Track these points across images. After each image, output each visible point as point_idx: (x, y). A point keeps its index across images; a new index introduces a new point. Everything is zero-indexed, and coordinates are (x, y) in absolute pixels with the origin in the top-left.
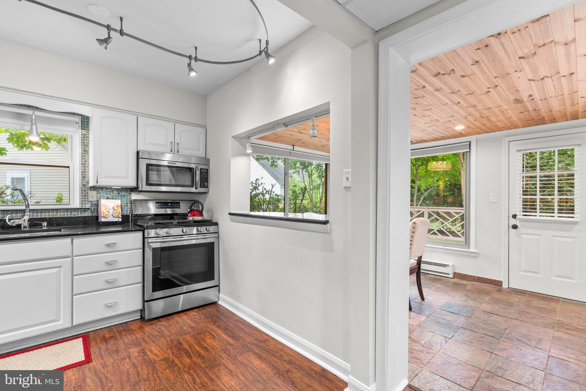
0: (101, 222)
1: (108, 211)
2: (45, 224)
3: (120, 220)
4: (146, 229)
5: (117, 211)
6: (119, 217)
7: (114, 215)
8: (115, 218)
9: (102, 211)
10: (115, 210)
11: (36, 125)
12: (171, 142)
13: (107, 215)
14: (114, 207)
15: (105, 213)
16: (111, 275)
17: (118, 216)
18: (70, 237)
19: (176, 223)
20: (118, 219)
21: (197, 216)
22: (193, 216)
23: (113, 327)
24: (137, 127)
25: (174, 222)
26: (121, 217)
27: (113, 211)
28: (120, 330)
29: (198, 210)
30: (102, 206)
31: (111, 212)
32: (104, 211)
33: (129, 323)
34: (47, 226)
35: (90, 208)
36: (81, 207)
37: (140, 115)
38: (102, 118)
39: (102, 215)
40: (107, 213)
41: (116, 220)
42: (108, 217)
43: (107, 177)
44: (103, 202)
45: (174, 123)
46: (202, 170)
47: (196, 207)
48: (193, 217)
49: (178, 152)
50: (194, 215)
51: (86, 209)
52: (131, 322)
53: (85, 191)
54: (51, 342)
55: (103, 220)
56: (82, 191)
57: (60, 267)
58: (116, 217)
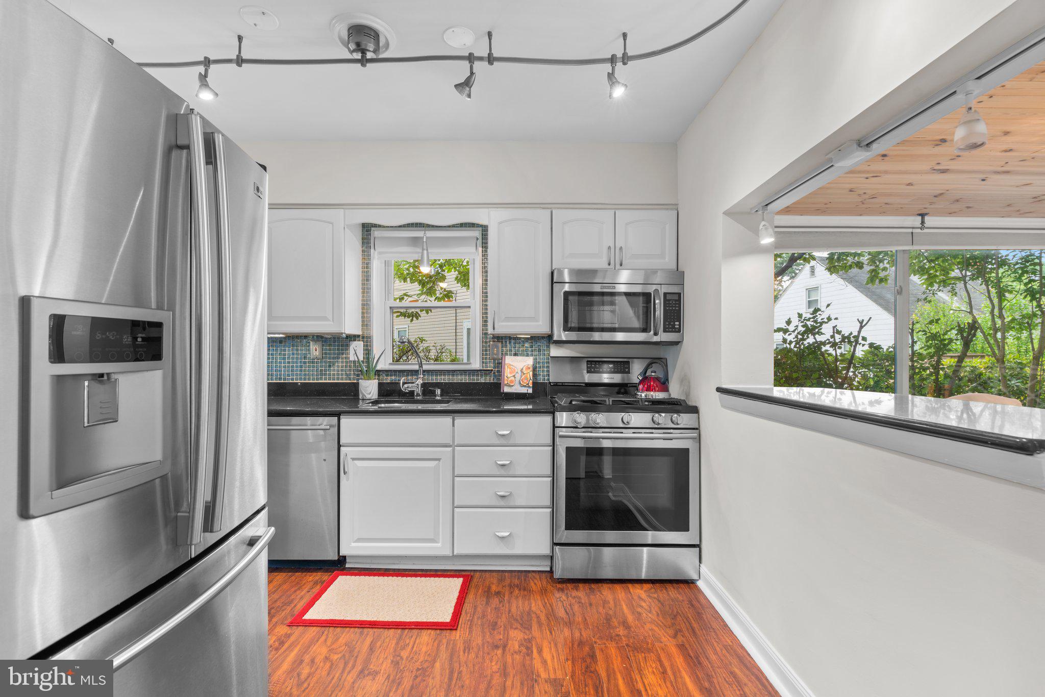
0: (503, 393)
1: (514, 376)
2: (438, 391)
3: (530, 391)
4: (557, 411)
5: (526, 376)
6: (529, 387)
7: (521, 382)
8: (524, 388)
9: (506, 375)
10: (524, 374)
11: (427, 250)
12: (609, 248)
13: (512, 381)
14: (522, 369)
15: (510, 379)
16: (504, 485)
17: (528, 384)
18: (451, 414)
19: (611, 404)
20: (526, 389)
21: (655, 391)
22: (647, 391)
23: (506, 574)
24: (552, 228)
25: (607, 400)
26: (531, 386)
27: (521, 376)
28: (514, 585)
29: (657, 379)
30: (506, 367)
31: (518, 377)
32: (509, 376)
33: (530, 575)
34: (441, 395)
35: (492, 370)
36: (481, 369)
37: (555, 208)
38: (500, 223)
39: (506, 382)
40: (513, 378)
41: (524, 390)
42: (513, 386)
43: (508, 319)
44: (509, 360)
45: (612, 212)
46: (668, 297)
47: (655, 372)
48: (648, 393)
49: (621, 265)
50: (649, 389)
51: (488, 372)
52: (533, 574)
53: (486, 342)
54: (431, 570)
55: (506, 390)
56: (483, 343)
57: (439, 460)
58: (525, 386)
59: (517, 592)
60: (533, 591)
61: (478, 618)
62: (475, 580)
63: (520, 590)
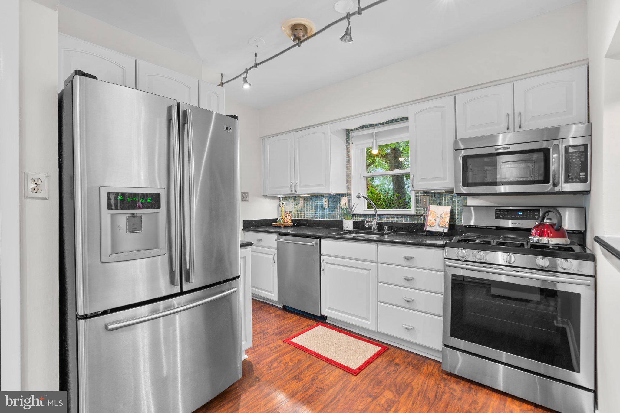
0: (426, 231)
1: (435, 219)
2: (386, 228)
3: (446, 230)
4: (446, 247)
5: (444, 220)
6: (445, 228)
7: (440, 224)
8: (441, 228)
9: (429, 218)
10: (443, 218)
11: (376, 140)
12: (508, 115)
13: (433, 223)
14: (442, 215)
15: (432, 221)
16: (410, 293)
17: (445, 226)
19: (495, 244)
20: (443, 229)
21: (548, 237)
22: (539, 236)
23: (412, 355)
24: (455, 110)
25: (492, 241)
26: (448, 227)
27: (440, 220)
28: (412, 363)
29: (552, 226)
30: (430, 213)
31: (438, 220)
32: (431, 219)
33: (428, 361)
34: (388, 230)
35: (422, 215)
36: (415, 214)
37: (458, 93)
39: (428, 224)
40: (434, 221)
41: (441, 230)
42: (433, 226)
43: (423, 180)
44: (433, 208)
46: (571, 150)
47: (551, 220)
48: (541, 238)
49: (520, 128)
50: (541, 234)
51: (419, 216)
52: (431, 361)
53: (418, 196)
55: (428, 229)
56: (416, 196)
57: (369, 270)
58: (442, 227)
59: (410, 368)
60: (422, 372)
61: (373, 375)
62: (389, 351)
63: (413, 368)
